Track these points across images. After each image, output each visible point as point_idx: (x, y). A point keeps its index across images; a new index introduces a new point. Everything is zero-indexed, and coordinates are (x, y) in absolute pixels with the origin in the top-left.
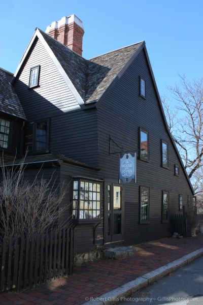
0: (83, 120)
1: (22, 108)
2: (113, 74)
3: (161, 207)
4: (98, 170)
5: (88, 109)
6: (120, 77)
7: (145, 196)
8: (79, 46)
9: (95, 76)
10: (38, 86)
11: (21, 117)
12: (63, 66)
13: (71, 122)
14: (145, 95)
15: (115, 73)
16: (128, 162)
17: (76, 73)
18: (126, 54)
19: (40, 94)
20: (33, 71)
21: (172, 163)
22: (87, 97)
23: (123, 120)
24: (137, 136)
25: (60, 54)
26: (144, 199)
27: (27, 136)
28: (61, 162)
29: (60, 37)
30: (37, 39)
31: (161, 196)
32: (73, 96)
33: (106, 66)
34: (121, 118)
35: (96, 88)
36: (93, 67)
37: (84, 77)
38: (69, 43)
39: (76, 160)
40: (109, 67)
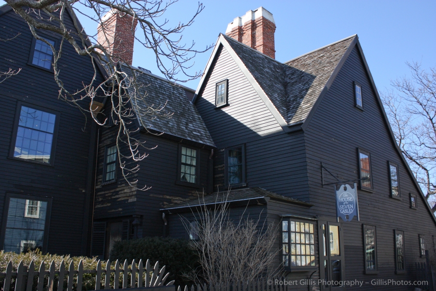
0: (286, 145)
1: (208, 132)
2: (319, 85)
3: (393, 252)
4: (310, 206)
5: (292, 131)
6: (328, 88)
7: (371, 237)
8: (271, 45)
9: (296, 87)
10: (227, 105)
11: (208, 144)
12: (257, 79)
13: (272, 148)
14: (363, 105)
15: (322, 83)
16: (347, 196)
17: (273, 85)
18: (333, 54)
19: (229, 114)
20: (220, 86)
21: (406, 191)
22: (290, 117)
23: (336, 141)
24: (356, 159)
25: (251, 63)
26: (370, 242)
27: (216, 167)
28: (267, 199)
29: (246, 37)
30: (221, 46)
31: (393, 236)
32: (272, 116)
33: (309, 72)
34: (333, 139)
35: (299, 104)
36: (293, 74)
37: (282, 88)
38: (258, 44)
39: (281, 194)
40: (314, 74)
